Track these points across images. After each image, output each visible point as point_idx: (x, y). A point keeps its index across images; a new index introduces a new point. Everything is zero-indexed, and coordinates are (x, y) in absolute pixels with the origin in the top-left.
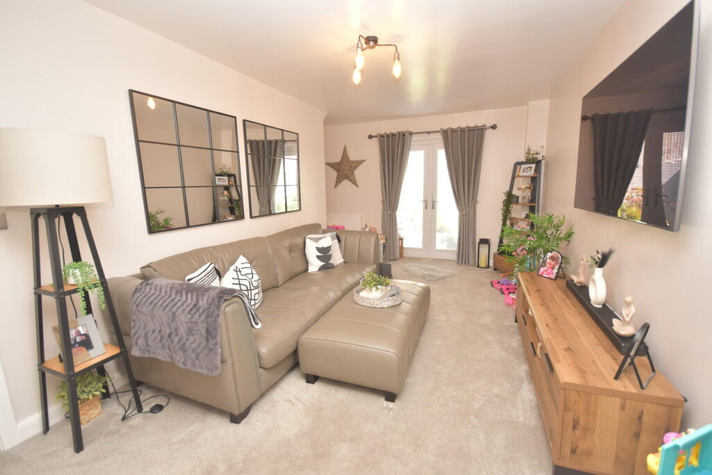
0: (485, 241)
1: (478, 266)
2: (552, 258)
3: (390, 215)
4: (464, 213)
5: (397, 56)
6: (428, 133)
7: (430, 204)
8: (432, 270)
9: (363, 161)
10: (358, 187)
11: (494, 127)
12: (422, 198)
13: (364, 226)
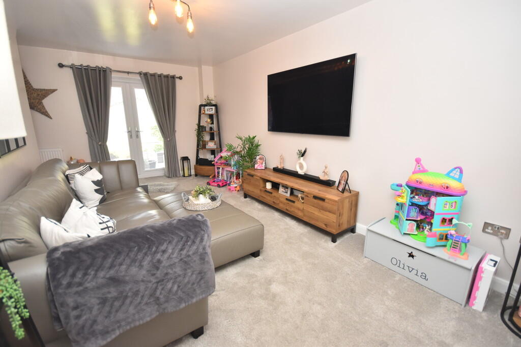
0: (185, 159)
1: (184, 176)
2: (260, 159)
3: (100, 145)
4: (169, 139)
5: (189, 14)
6: (128, 73)
7: (134, 134)
8: (160, 185)
9: (54, 91)
10: (51, 118)
11: (180, 78)
12: (125, 129)
13: (69, 159)
